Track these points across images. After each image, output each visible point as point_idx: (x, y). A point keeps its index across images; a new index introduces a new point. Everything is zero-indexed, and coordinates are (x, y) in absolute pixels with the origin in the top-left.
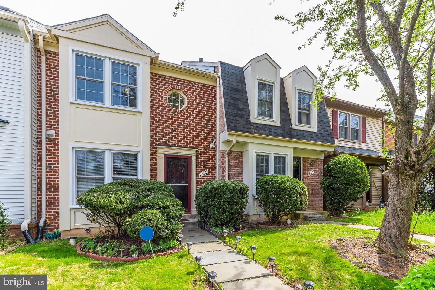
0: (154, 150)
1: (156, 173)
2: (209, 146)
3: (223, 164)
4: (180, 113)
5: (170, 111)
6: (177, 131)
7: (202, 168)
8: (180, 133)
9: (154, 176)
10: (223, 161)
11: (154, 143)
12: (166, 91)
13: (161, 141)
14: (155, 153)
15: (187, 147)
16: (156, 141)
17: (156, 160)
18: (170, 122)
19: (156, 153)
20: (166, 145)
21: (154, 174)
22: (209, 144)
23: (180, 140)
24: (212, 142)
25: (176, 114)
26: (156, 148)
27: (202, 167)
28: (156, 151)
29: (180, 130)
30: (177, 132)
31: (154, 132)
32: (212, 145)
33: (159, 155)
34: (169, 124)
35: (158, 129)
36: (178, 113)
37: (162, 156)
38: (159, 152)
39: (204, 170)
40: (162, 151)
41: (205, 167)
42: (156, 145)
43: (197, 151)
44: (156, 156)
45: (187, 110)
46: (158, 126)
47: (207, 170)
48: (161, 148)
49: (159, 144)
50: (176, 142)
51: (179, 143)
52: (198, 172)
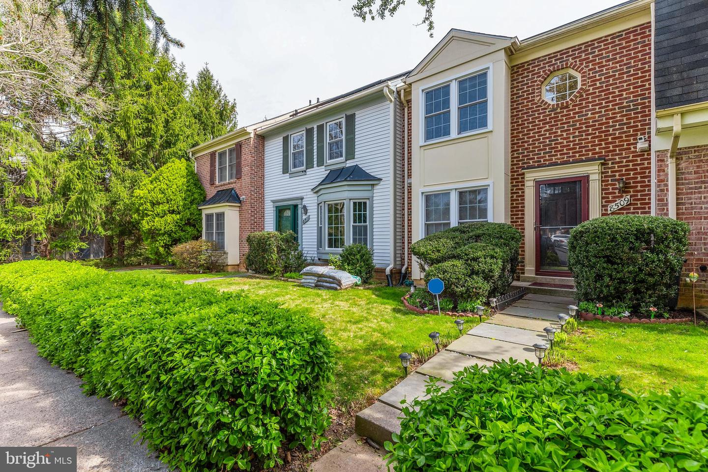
0: (520, 177)
1: (523, 211)
2: (635, 148)
3: (662, 181)
4: (567, 107)
5: (547, 111)
6: (559, 138)
7: (615, 193)
8: (565, 141)
9: (520, 216)
10: (661, 174)
11: (520, 167)
12: (540, 81)
13: (531, 162)
14: (521, 182)
15: (582, 161)
16: (523, 164)
17: (523, 192)
18: (548, 128)
19: (524, 182)
20: (539, 166)
21: (520, 213)
22: (636, 144)
23: (565, 151)
24: (641, 139)
25: (559, 110)
26: (523, 174)
27: (617, 191)
28: (523, 178)
29: (565, 136)
30: (560, 141)
31: (520, 151)
32: (641, 145)
33: (527, 184)
34: (546, 131)
35: (526, 145)
36: (561, 109)
37: (531, 183)
38: (527, 179)
39: (622, 197)
40: (531, 177)
41: (625, 190)
42: (524, 168)
43: (602, 164)
44: (524, 185)
45: (582, 96)
46: (526, 139)
47: (629, 197)
48: (529, 172)
49: (528, 168)
50: (559, 156)
51: (564, 158)
52: (606, 202)
